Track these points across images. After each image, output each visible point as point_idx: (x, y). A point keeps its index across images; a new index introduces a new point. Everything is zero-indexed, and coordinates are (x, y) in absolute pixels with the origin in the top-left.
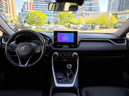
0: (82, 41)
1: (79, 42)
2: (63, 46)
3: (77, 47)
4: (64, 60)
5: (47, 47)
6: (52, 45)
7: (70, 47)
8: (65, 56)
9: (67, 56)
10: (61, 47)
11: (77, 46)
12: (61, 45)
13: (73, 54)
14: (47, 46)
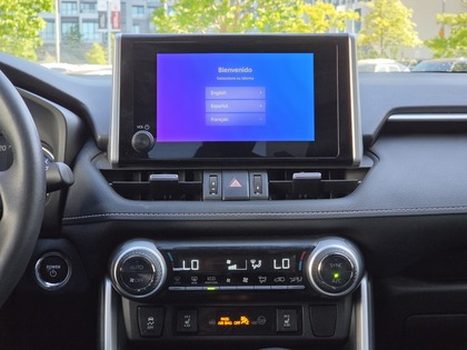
0: (392, 130)
1: (368, 143)
2: (209, 181)
3: (345, 190)
4: (225, 321)
5: (51, 187)
6: (104, 173)
7: (277, 193)
8: (237, 277)
9: (254, 277)
10: (194, 193)
11: (350, 178)
12: (190, 176)
13: (310, 250)
14: (53, 176)
